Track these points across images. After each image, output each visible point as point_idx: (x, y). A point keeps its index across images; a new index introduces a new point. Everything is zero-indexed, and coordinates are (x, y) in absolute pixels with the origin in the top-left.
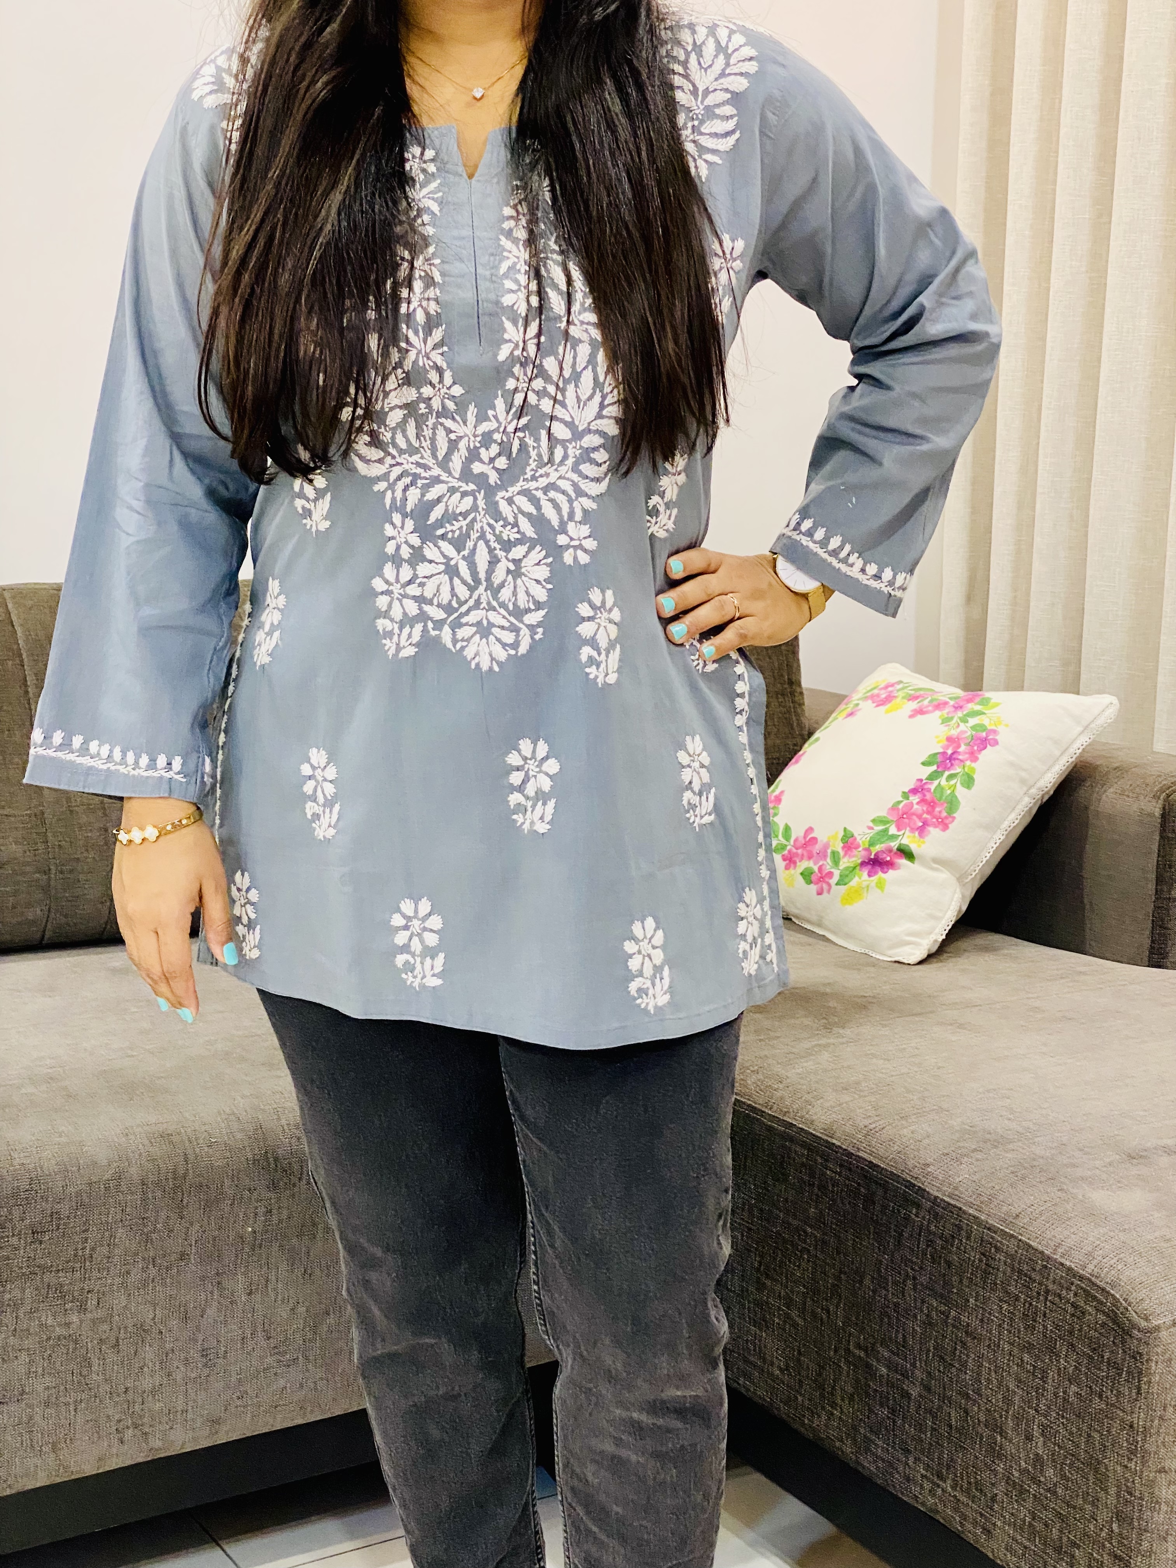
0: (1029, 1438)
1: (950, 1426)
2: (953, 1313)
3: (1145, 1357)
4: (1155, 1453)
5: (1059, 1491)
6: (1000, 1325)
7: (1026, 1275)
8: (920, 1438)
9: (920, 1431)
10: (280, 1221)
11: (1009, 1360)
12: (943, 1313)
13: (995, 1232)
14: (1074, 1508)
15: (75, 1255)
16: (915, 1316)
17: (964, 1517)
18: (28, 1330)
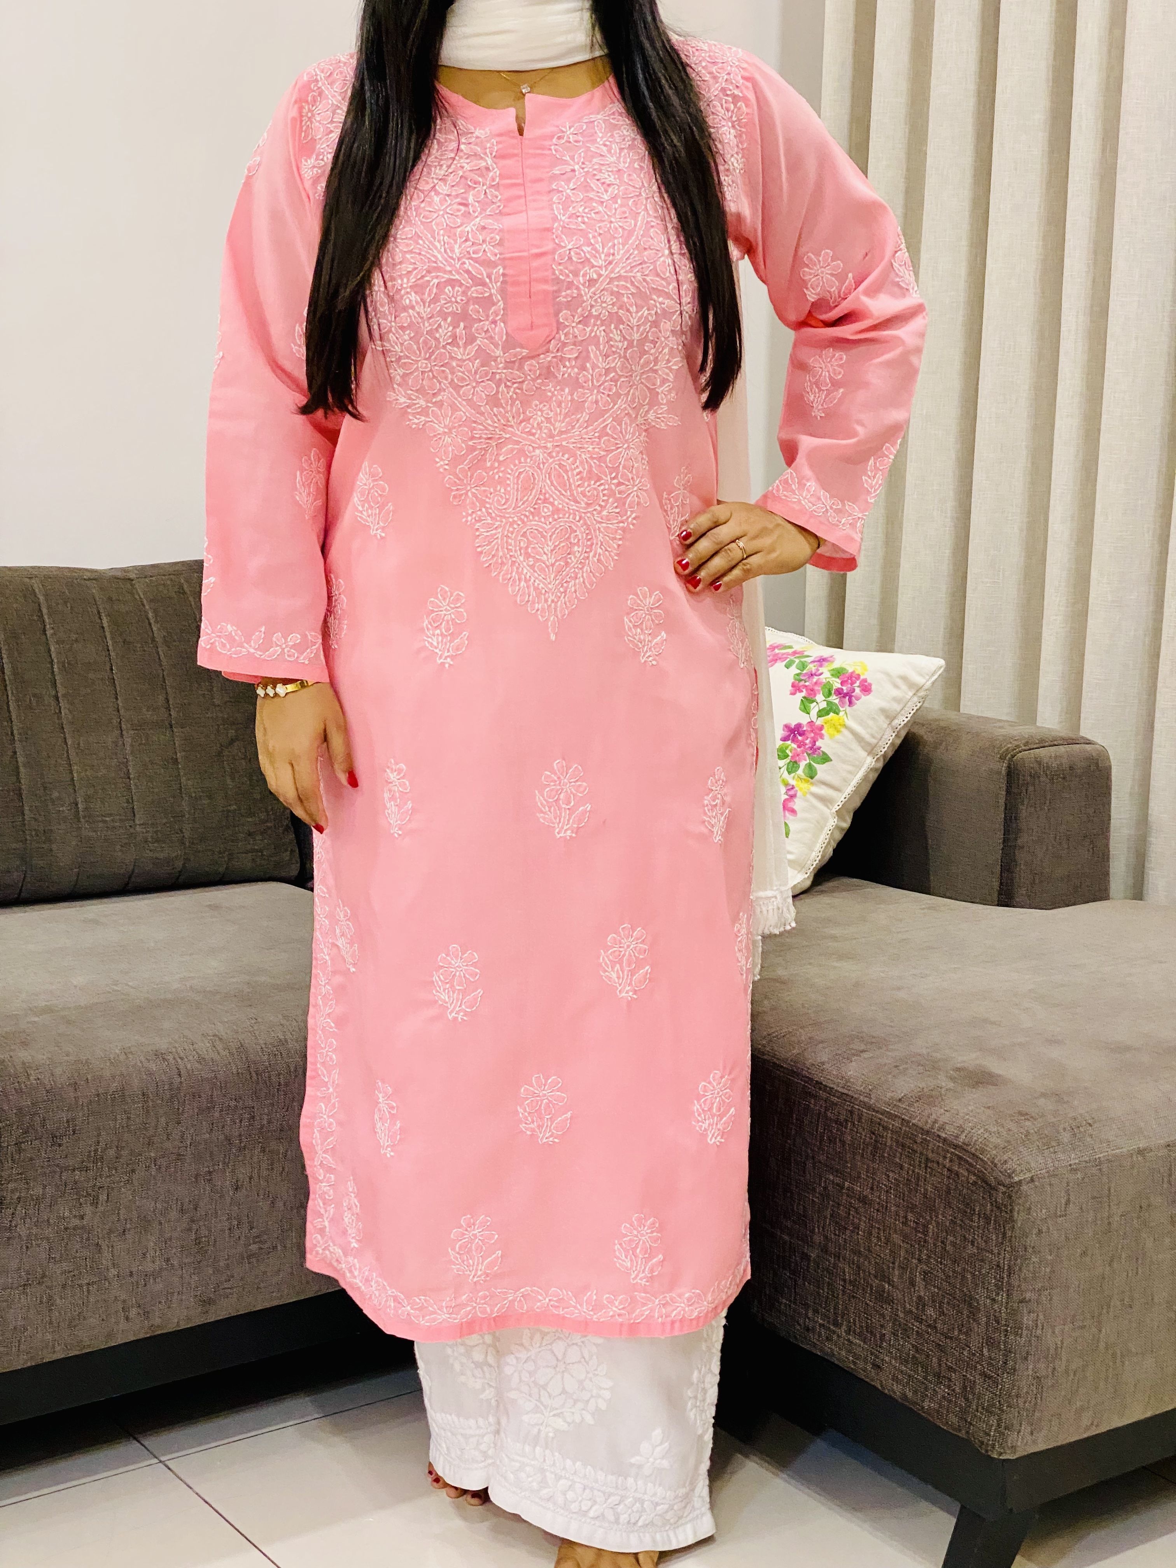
0: (912, 1283)
1: (844, 1280)
2: (847, 1184)
3: (1009, 1208)
4: (1019, 1286)
5: (939, 1326)
6: (887, 1191)
7: (909, 1147)
8: (818, 1293)
9: (819, 1288)
10: (262, 1127)
11: (895, 1220)
12: (838, 1185)
13: (882, 1114)
14: (951, 1338)
15: (89, 1156)
16: (814, 1190)
17: (857, 1357)
18: (48, 1220)
